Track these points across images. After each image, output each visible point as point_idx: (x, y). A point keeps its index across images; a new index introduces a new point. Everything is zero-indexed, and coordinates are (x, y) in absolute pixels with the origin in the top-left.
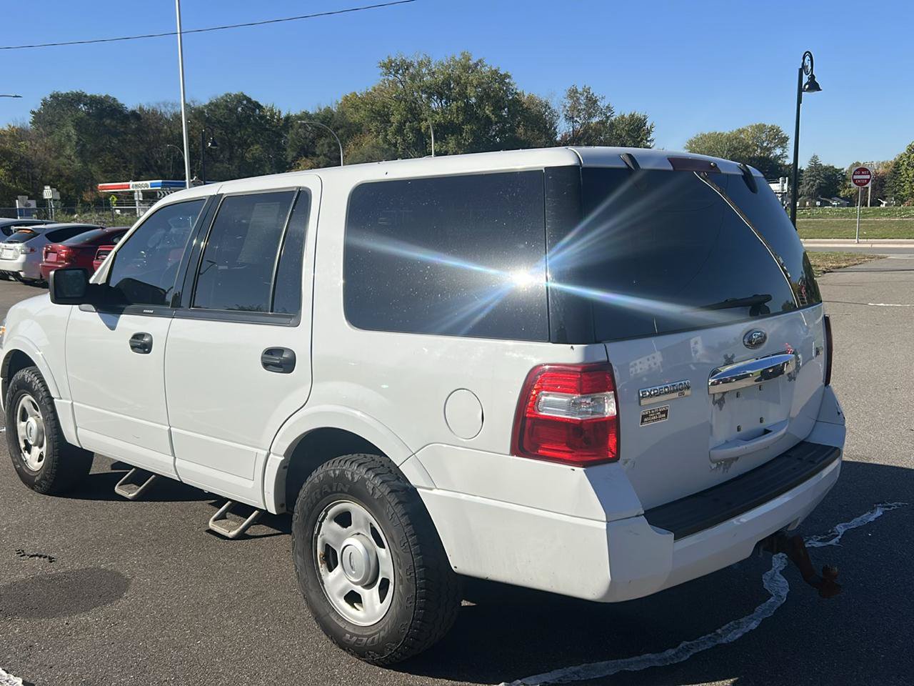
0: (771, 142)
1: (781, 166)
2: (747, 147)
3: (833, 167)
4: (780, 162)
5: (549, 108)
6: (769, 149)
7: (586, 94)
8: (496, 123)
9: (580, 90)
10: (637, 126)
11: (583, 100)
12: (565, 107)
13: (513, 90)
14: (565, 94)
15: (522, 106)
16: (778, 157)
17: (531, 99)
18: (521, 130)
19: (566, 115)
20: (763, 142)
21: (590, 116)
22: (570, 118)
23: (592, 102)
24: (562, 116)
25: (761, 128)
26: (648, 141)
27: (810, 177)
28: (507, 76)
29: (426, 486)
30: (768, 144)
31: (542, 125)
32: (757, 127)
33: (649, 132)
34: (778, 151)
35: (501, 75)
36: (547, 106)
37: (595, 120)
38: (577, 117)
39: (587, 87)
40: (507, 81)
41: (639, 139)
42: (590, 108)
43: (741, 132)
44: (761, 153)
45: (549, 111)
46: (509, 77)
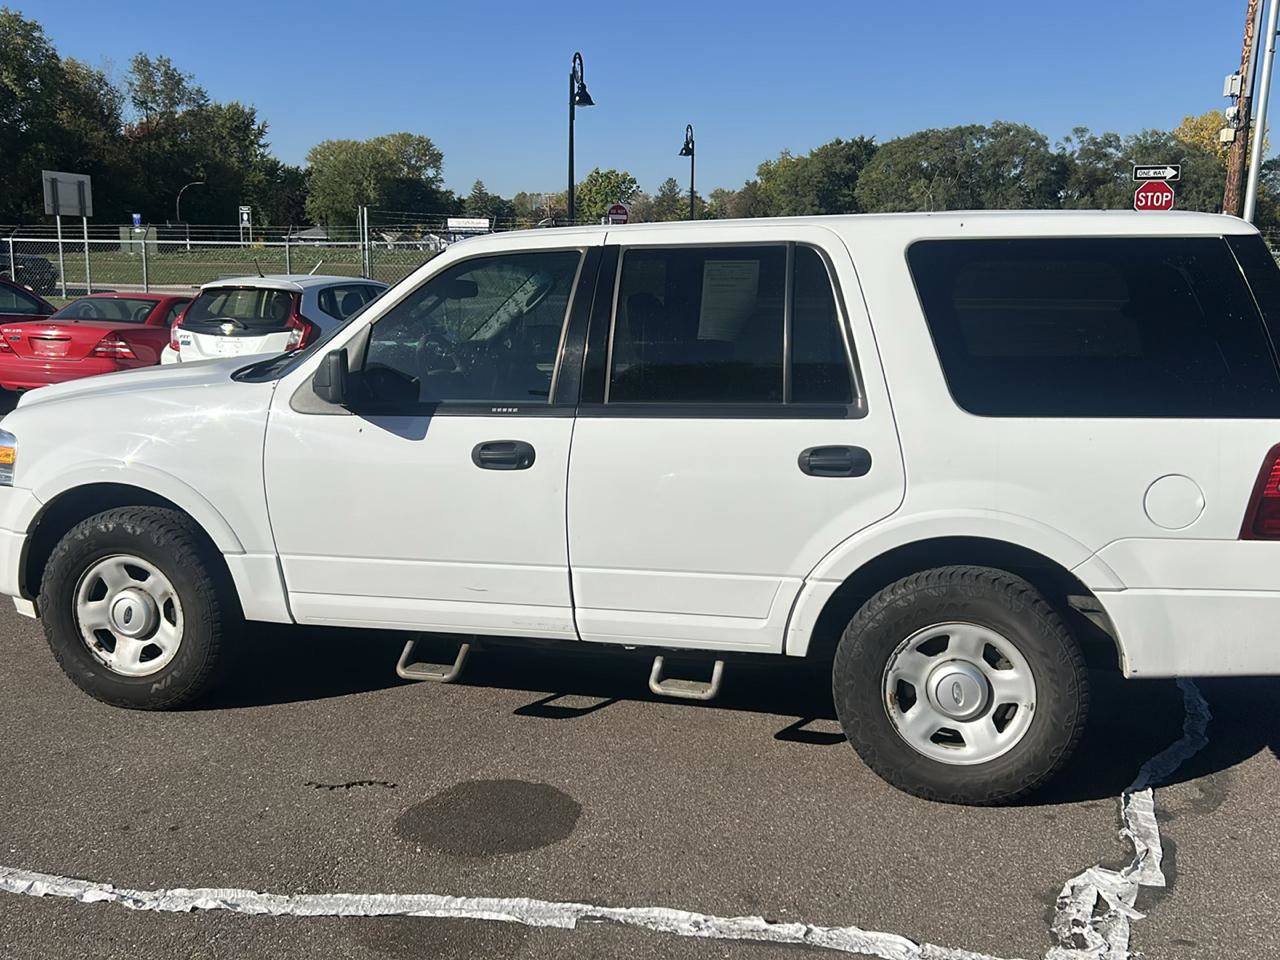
0: (421, 160)
1: (437, 192)
2: (391, 164)
3: (499, 197)
4: (434, 187)
5: (106, 85)
6: (419, 169)
7: (163, 69)
8: (23, 99)
9: (153, 61)
10: (244, 123)
11: (159, 77)
12: (131, 84)
13: (47, 50)
14: (130, 66)
15: (63, 77)
16: (431, 181)
17: (75, 66)
18: (64, 115)
19: (135, 98)
20: (411, 158)
21: (174, 103)
22: (142, 104)
23: (174, 81)
24: (129, 99)
25: (406, 139)
26: (260, 146)
27: (475, 209)
28: (35, 27)
29: (1113, 587)
30: (417, 162)
31: (97, 110)
32: (402, 136)
33: (261, 133)
34: (430, 173)
35: (26, 24)
36: (101, 80)
37: (180, 110)
38: (152, 102)
39: (164, 58)
40: (36, 34)
41: (247, 143)
42: (173, 90)
43: (383, 141)
44: (408, 173)
45: (106, 88)
46: (38, 28)
